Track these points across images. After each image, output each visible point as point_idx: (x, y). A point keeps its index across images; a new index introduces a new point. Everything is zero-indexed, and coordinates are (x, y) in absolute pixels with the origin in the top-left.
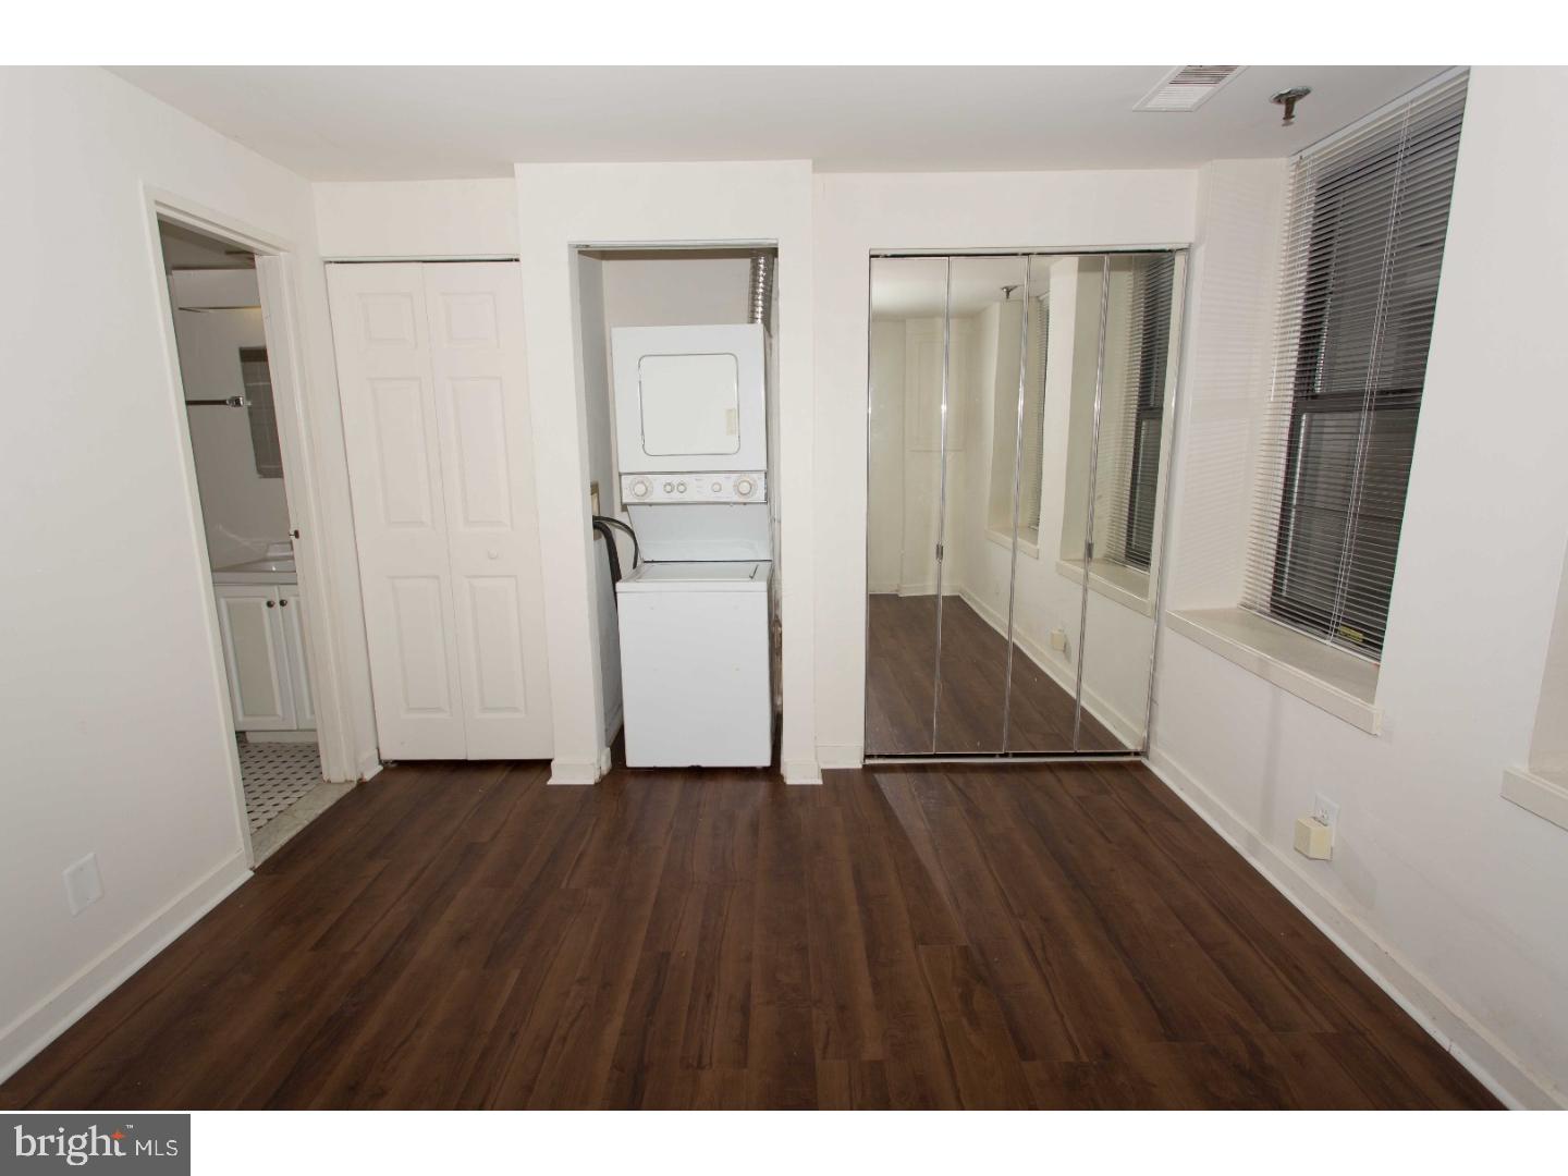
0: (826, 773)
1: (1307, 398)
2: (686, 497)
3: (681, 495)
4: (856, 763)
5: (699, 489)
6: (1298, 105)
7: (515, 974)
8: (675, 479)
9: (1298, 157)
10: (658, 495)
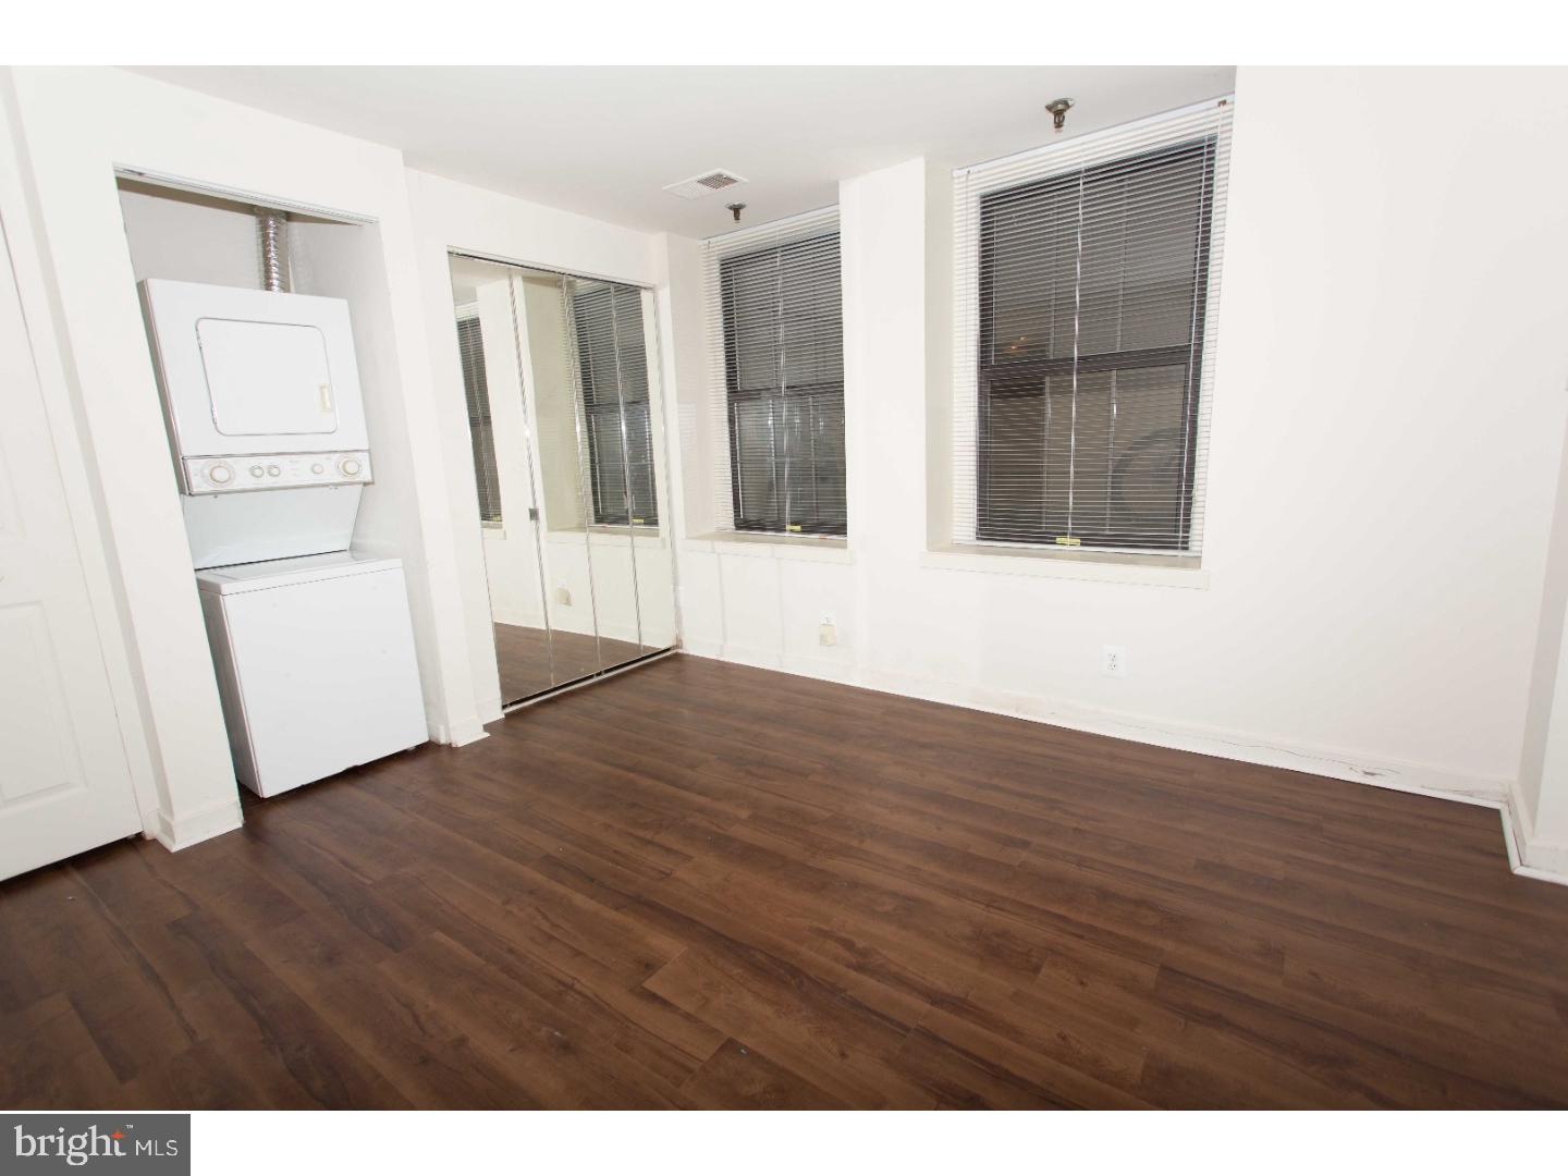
0: (487, 727)
1: (737, 393)
2: (280, 482)
3: (274, 479)
4: (499, 715)
5: (296, 471)
6: (741, 211)
7: (440, 936)
8: (265, 462)
9: (706, 242)
10: (243, 480)
